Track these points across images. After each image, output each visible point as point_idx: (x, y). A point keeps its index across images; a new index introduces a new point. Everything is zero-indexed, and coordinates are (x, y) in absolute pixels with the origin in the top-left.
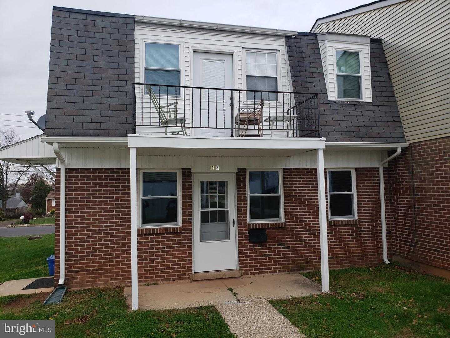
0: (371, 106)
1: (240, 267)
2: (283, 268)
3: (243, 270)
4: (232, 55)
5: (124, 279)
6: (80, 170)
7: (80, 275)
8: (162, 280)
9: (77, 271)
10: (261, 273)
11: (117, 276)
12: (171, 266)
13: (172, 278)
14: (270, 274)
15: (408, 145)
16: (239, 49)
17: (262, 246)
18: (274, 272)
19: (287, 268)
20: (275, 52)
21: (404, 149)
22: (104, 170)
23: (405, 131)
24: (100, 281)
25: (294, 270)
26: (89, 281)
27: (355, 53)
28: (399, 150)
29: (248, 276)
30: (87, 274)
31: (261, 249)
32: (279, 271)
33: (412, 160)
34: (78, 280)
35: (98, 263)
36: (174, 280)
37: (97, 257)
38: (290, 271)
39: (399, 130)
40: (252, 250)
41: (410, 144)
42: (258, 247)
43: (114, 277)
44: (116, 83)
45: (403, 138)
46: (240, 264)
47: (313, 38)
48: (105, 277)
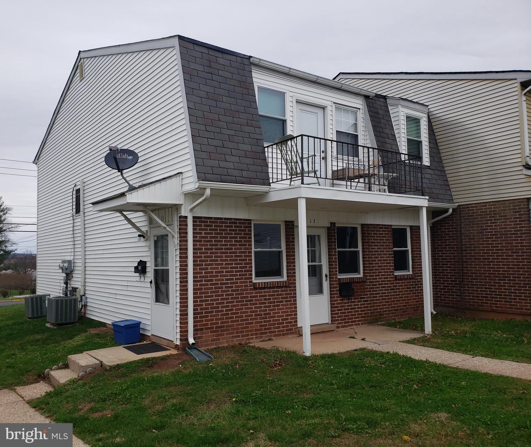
0: (429, 170)
1: (332, 321)
2: (364, 320)
3: (335, 323)
4: (324, 108)
5: (243, 336)
6: (203, 218)
7: (205, 333)
8: (275, 336)
9: (202, 329)
10: (349, 326)
11: (237, 333)
12: (281, 321)
13: (281, 333)
14: (356, 327)
15: (456, 207)
16: (330, 103)
17: (349, 300)
18: (359, 324)
19: (367, 320)
20: (356, 110)
21: (454, 210)
22: (224, 220)
23: (453, 194)
24: (223, 339)
25: (371, 323)
26: (213, 340)
27: (416, 119)
28: (451, 211)
29: (340, 329)
30: (211, 332)
31: (348, 303)
32: (362, 324)
33: (461, 220)
34: (204, 339)
35: (221, 319)
36: (283, 335)
37: (220, 313)
38: (369, 323)
39: (449, 192)
40: (341, 303)
41: (459, 206)
42: (346, 301)
43: (234, 334)
44: (247, 129)
45: (451, 201)
46: (332, 317)
47: (382, 100)
48: (227, 334)
